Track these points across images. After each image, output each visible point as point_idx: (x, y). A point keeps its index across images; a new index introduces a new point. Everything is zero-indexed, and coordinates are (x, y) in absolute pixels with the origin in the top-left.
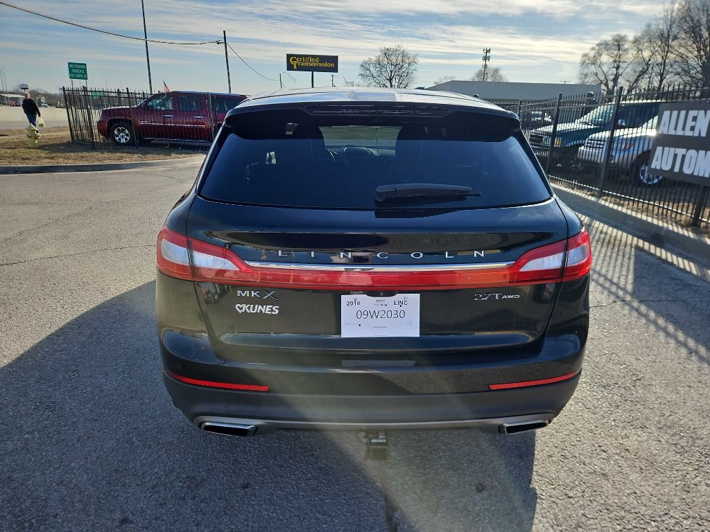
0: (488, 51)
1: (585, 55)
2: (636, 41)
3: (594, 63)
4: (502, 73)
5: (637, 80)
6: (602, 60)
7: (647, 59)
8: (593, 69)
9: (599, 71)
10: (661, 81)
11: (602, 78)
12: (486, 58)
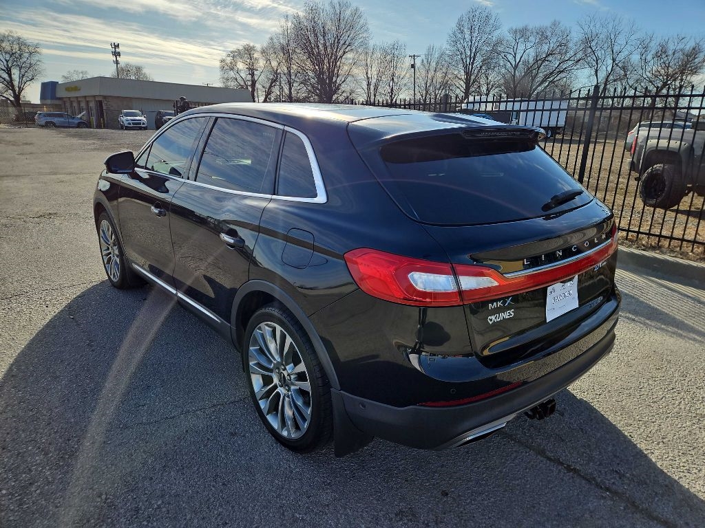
0: (117, 46)
1: (222, 61)
2: (263, 52)
3: (232, 69)
4: (145, 71)
5: (271, 86)
6: (238, 66)
7: (275, 68)
8: (232, 74)
9: (238, 76)
10: (290, 89)
11: (242, 83)
12: (116, 54)
